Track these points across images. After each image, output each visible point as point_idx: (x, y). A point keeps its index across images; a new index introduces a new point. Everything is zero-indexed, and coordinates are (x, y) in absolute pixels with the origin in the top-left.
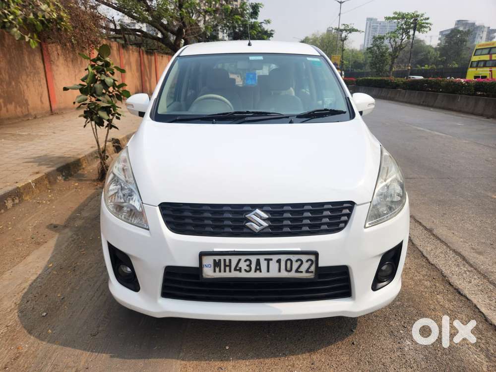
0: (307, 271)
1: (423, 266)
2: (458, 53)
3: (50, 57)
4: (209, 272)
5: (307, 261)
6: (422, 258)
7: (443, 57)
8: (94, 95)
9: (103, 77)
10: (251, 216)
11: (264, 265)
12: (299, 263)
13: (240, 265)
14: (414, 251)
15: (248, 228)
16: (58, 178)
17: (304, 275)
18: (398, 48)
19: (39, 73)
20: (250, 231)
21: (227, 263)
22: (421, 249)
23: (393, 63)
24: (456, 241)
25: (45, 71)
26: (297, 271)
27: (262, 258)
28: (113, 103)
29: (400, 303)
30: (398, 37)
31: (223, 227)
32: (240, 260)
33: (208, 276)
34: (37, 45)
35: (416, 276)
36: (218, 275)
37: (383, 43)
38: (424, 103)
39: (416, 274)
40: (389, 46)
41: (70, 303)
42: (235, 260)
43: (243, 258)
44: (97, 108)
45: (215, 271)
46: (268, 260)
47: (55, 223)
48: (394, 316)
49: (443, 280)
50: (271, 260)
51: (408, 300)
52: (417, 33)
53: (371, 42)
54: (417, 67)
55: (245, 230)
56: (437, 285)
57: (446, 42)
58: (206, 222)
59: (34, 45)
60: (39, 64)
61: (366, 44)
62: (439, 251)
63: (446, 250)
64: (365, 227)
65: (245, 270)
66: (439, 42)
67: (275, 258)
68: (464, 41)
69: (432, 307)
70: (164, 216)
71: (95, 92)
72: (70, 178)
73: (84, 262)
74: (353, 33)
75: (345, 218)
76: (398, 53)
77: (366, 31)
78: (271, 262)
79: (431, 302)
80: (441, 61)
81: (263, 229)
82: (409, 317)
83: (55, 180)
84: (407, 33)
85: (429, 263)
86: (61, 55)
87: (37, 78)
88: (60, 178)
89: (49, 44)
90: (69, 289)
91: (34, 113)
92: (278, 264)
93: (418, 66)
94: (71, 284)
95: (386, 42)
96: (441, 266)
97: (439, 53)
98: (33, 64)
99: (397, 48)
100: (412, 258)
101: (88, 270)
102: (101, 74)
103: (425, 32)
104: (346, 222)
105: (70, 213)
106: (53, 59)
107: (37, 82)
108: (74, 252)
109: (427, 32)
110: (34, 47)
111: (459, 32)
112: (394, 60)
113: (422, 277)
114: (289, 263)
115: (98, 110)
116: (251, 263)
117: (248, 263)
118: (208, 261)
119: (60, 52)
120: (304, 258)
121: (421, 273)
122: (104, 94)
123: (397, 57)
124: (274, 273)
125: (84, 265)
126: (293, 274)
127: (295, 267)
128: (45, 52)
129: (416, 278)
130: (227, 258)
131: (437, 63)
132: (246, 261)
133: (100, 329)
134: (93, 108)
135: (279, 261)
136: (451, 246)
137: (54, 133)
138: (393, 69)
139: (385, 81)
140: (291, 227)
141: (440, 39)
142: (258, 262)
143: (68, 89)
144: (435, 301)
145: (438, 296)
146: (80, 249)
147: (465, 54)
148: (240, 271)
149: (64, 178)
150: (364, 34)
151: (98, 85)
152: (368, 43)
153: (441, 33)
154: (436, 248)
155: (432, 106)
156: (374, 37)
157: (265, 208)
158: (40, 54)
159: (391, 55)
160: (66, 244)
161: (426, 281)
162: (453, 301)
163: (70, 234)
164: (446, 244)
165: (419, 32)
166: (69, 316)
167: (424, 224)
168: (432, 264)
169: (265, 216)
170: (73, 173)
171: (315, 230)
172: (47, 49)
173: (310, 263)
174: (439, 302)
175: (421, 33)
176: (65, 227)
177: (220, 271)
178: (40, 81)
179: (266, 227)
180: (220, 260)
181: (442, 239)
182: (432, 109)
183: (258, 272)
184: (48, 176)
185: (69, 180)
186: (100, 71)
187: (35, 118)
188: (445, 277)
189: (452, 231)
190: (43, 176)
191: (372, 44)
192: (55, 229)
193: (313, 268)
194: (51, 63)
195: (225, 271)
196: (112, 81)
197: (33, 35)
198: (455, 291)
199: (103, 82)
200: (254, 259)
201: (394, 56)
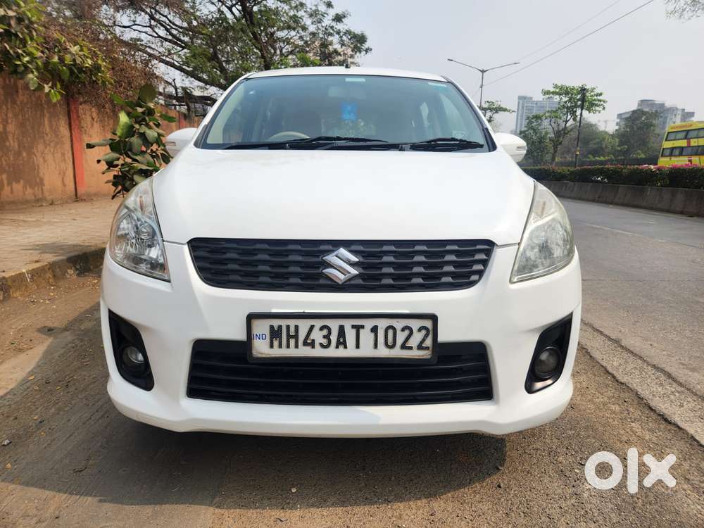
0: (420, 347)
1: (607, 386)
2: (643, 142)
3: (80, 122)
4: (262, 348)
5: (420, 330)
6: (606, 375)
7: (623, 145)
8: (129, 153)
9: (143, 129)
10: (331, 258)
11: (350, 335)
12: (407, 332)
13: (312, 337)
14: (594, 366)
15: (328, 278)
16: (69, 271)
17: (415, 354)
18: (562, 132)
19: (63, 143)
20: (329, 282)
21: (292, 333)
22: (604, 364)
23: (555, 152)
24: (656, 354)
25: (72, 141)
26: (404, 347)
27: (347, 324)
28: (156, 167)
29: (573, 432)
30: (560, 118)
31: (286, 276)
32: (312, 327)
33: (262, 354)
34: (59, 97)
35: (598, 398)
36: (277, 352)
37: (540, 125)
38: (600, 199)
39: (597, 394)
40: (550, 130)
41: (50, 429)
42: (304, 326)
43: (318, 323)
44: (132, 171)
45: (272, 346)
46: (358, 328)
47: (50, 325)
48: (565, 450)
49: (639, 403)
50: (363, 327)
51: (587, 428)
52: (585, 113)
53: (525, 122)
54: (589, 158)
55: (322, 281)
56: (631, 409)
57: (627, 126)
58: (261, 268)
59: (56, 98)
60: (64, 131)
61: (519, 125)
62: (630, 367)
63: (641, 365)
64: (511, 282)
65: (321, 345)
66: (617, 127)
67: (369, 324)
68: (651, 126)
69: (624, 438)
70: (195, 259)
71: (131, 150)
72: (87, 274)
73: (85, 375)
74: (501, 113)
75: (480, 267)
76: (561, 139)
77: (518, 110)
78: (362, 331)
79: (622, 432)
80: (621, 151)
81: (350, 280)
82: (588, 452)
83: (64, 275)
84: (574, 113)
85: (617, 381)
86: (97, 122)
87: (59, 150)
88: (71, 271)
89: (81, 104)
90: (53, 410)
91: (51, 197)
92: (373, 335)
93: (590, 156)
94: (58, 403)
95: (546, 123)
96: (635, 385)
97: (617, 140)
98: (56, 132)
99: (560, 131)
100: (591, 376)
101: (88, 385)
102: (140, 125)
103: (597, 112)
104: (480, 273)
105: (77, 314)
106: (83, 124)
107: (58, 155)
108: (73, 363)
109: (599, 112)
110: (55, 100)
111: (643, 113)
112: (557, 148)
113: (606, 400)
114: (390, 333)
115: (135, 173)
116: (330, 333)
117: (325, 332)
118: (261, 327)
119: (95, 115)
120: (416, 324)
121: (605, 394)
122: (143, 153)
123: (561, 143)
124: (367, 350)
125: (84, 379)
126: (397, 353)
127: (400, 340)
128: (74, 116)
129: (598, 401)
130: (292, 323)
131: (615, 153)
132: (321, 329)
133: (91, 462)
134: (128, 171)
135: (374, 330)
136: (648, 360)
137: (75, 220)
138: (557, 160)
139: (546, 170)
140: (396, 277)
141: (617, 124)
142: (342, 330)
143: (94, 147)
144: (628, 430)
145: (633, 424)
146: (83, 359)
147: (652, 143)
148: (313, 347)
149: (77, 272)
150: (515, 114)
151: (135, 140)
152: (521, 125)
153: (619, 116)
154: (626, 362)
155: (611, 203)
156: (528, 118)
157: (354, 248)
158: (67, 118)
159: (553, 141)
160: (62, 351)
161: (613, 404)
162: (657, 431)
163: (70, 338)
164: (641, 358)
165: (590, 112)
166: (45, 445)
167: (606, 332)
168: (621, 383)
169: (354, 259)
170: (92, 267)
171: (432, 283)
172: (77, 112)
173: (424, 332)
174: (634, 433)
175: (592, 114)
176: (66, 329)
177: (280, 346)
178: (63, 154)
179: (355, 277)
180: (280, 327)
181: (634, 352)
182: (611, 206)
183: (341, 347)
184: (52, 266)
185: (86, 276)
186: (140, 120)
187: (52, 204)
188: (642, 399)
189: (649, 343)
190: (46, 265)
191: (526, 127)
192: (49, 332)
193: (429, 342)
194: (81, 131)
195: (288, 346)
196: (156, 135)
197: (56, 85)
198: (659, 418)
199: (143, 136)
200: (334, 325)
201: (556, 142)
